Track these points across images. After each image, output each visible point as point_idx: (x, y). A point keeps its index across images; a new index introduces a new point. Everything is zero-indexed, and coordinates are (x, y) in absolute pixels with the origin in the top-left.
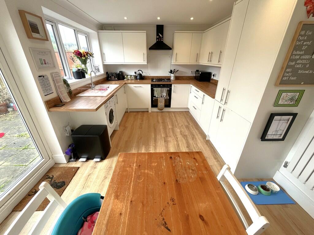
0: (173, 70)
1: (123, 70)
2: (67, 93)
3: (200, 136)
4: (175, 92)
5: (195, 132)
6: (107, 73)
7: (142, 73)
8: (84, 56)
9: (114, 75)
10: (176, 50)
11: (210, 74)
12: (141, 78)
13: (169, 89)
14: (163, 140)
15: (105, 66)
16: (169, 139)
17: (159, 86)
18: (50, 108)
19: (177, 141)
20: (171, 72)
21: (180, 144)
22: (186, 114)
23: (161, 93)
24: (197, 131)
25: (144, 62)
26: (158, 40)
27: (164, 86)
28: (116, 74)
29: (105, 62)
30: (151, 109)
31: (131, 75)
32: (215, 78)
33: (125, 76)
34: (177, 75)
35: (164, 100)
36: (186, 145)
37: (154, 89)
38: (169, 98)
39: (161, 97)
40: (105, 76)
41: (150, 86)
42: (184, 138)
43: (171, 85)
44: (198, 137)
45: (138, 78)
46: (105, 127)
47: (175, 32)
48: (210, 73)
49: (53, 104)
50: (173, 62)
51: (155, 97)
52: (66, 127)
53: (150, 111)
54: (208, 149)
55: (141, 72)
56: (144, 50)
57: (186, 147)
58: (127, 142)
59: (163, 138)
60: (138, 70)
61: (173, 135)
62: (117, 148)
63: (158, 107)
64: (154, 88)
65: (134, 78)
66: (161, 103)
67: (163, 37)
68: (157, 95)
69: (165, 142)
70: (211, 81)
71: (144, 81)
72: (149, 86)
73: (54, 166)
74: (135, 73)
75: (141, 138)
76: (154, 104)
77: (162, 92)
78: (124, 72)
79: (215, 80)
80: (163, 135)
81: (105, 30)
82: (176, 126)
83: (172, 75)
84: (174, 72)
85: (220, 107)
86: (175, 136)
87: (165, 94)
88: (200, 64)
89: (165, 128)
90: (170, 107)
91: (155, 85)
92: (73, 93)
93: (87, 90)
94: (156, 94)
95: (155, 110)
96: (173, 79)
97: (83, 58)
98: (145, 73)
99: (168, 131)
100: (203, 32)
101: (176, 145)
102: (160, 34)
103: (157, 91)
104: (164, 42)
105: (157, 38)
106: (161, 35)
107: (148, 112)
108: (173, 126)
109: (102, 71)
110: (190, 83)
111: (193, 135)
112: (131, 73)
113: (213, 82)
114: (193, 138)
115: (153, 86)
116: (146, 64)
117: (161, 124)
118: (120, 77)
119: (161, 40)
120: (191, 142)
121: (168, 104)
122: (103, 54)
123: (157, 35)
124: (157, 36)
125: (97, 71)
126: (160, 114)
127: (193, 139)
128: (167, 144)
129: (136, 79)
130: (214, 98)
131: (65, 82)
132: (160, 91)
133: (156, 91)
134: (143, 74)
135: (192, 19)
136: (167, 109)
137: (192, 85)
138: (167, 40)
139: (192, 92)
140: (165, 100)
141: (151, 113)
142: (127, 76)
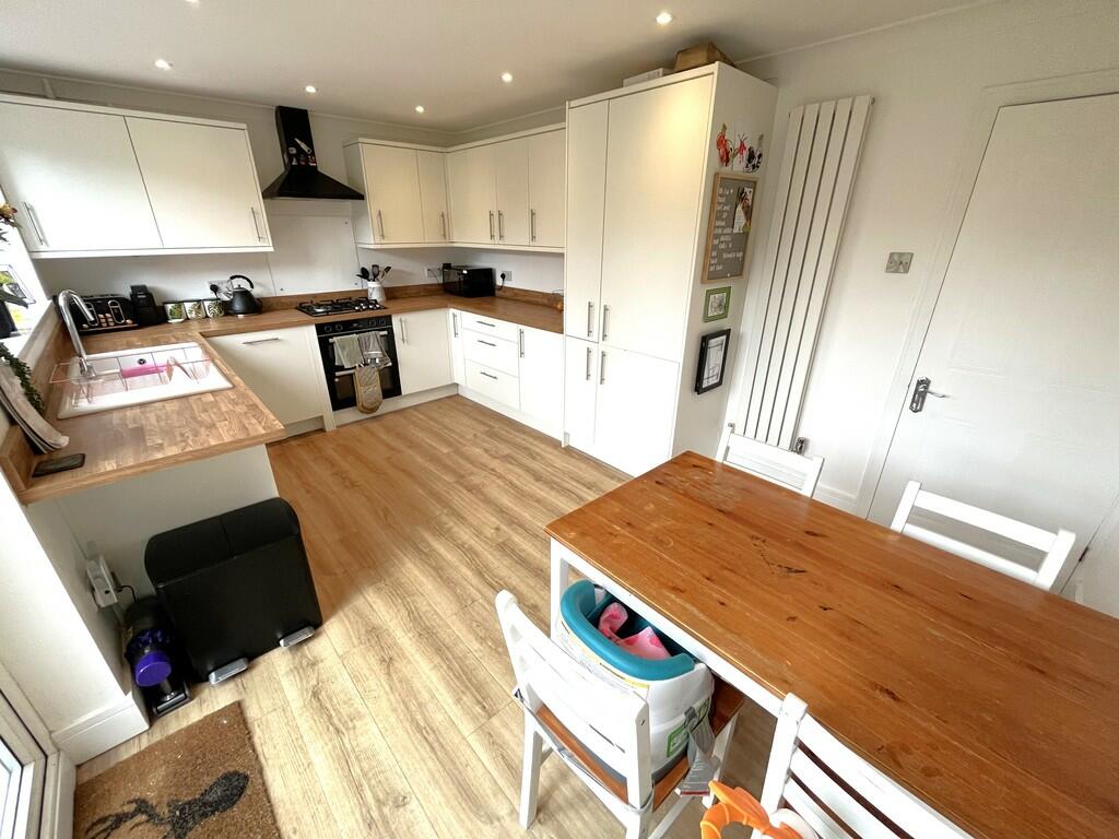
0: (369, 268)
1: (151, 281)
3: (543, 446)
4: (408, 341)
5: (520, 438)
7: (249, 288)
9: (113, 304)
10: (374, 202)
11: (489, 273)
12: (252, 307)
13: (385, 333)
14: (460, 488)
16: (476, 480)
17: (348, 327)
19: (500, 477)
20: (364, 274)
21: (515, 481)
22: (453, 401)
23: (362, 351)
24: (523, 436)
25: (259, 244)
26: (298, 161)
27: (367, 325)
28: (118, 300)
29: (43, 247)
30: (333, 419)
31: (199, 301)
32: (508, 284)
33: (169, 307)
34: (391, 283)
35: (377, 373)
36: (531, 480)
37: (331, 340)
38: (390, 364)
39: (365, 364)
41: (313, 329)
42: (511, 463)
43: (388, 319)
44: (539, 448)
45: (238, 306)
47: (361, 140)
48: (491, 269)
50: (370, 240)
51: (342, 368)
53: (330, 426)
54: (583, 466)
57: (534, 481)
59: (456, 485)
60: (232, 278)
61: (476, 466)
63: (359, 405)
64: (332, 337)
65: (214, 310)
66: (368, 387)
67: (313, 154)
68: (349, 361)
69: (470, 491)
70: (497, 292)
71: (265, 319)
72: (310, 334)
74: (214, 289)
75: (386, 512)
76: (342, 393)
77: (363, 346)
79: (513, 289)
80: (448, 478)
82: (461, 443)
83: (372, 285)
84: (375, 276)
85: (589, 351)
86: (483, 467)
87: (376, 352)
88: (456, 245)
89: (435, 459)
90: (400, 394)
91: (333, 324)
94: (342, 358)
95: (349, 415)
96: (381, 300)
98: (261, 285)
99: (450, 463)
100: (444, 150)
102: (298, 141)
103: (345, 347)
104: (319, 169)
105: (291, 156)
106: (303, 146)
107: (322, 430)
108: (449, 444)
110: (446, 307)
111: (526, 449)
113: (508, 294)
114: (533, 455)
115: (324, 332)
116: (271, 249)
117: (410, 452)
118: (146, 310)
119: (307, 161)
120: (535, 465)
121: (391, 384)
123: (291, 141)
124: (289, 146)
126: (374, 426)
127: (534, 459)
128: (482, 493)
129: (227, 314)
130: (561, 331)
132: (356, 343)
133: (343, 348)
134: (257, 292)
135: (421, 109)
136: (391, 405)
137: (452, 311)
138: (329, 162)
139: (459, 331)
140: (381, 373)
141: (337, 432)
142: (180, 303)
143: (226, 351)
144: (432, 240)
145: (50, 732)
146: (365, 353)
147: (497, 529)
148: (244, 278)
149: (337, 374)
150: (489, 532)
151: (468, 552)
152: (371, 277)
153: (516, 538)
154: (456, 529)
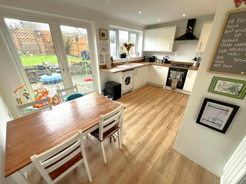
1: (156, 55)
2: (111, 64)
4: (190, 77)
6: (144, 57)
8: (128, 46)
12: (166, 62)
13: (184, 73)
15: (144, 52)
16: (157, 107)
17: (175, 70)
18: (100, 69)
19: (161, 111)
20: (195, 59)
25: (169, 50)
26: (187, 32)
27: (180, 70)
28: (149, 58)
29: (144, 50)
30: (165, 87)
31: (159, 60)
38: (182, 81)
39: (175, 79)
40: (143, 59)
43: (187, 70)
45: (164, 62)
47: (204, 23)
49: (102, 67)
50: (197, 50)
51: (170, 78)
52: (105, 79)
55: (167, 58)
59: (153, 105)
60: (166, 56)
63: (171, 87)
64: (171, 71)
65: (161, 62)
66: (174, 84)
68: (172, 77)
69: (152, 107)
72: (167, 69)
74: (163, 58)
75: (140, 100)
76: (169, 83)
77: (177, 75)
78: (156, 57)
80: (155, 104)
81: (150, 29)
82: (173, 103)
83: (195, 62)
86: (164, 107)
87: (179, 77)
89: (162, 101)
90: (182, 89)
91: (173, 68)
92: (114, 65)
93: (123, 64)
95: (169, 88)
96: (195, 66)
97: (127, 47)
98: (172, 58)
99: (162, 103)
102: (190, 27)
103: (173, 73)
105: (186, 31)
106: (191, 28)
107: (163, 88)
108: (171, 102)
109: (140, 55)
112: (161, 57)
115: (170, 69)
116: (171, 51)
117: (163, 98)
118: (153, 60)
119: (190, 31)
120: (172, 116)
121: (180, 86)
122: (144, 44)
123: (188, 27)
124: (187, 28)
125: (137, 55)
127: (176, 115)
131: (112, 58)
132: (175, 73)
134: (168, 60)
136: (179, 90)
138: (196, 32)
140: (178, 82)
142: (157, 59)
143: (153, 68)
146: (176, 76)
147: (140, 113)
149: (169, 78)
152: (197, 60)
153: (138, 116)
154: (138, 108)
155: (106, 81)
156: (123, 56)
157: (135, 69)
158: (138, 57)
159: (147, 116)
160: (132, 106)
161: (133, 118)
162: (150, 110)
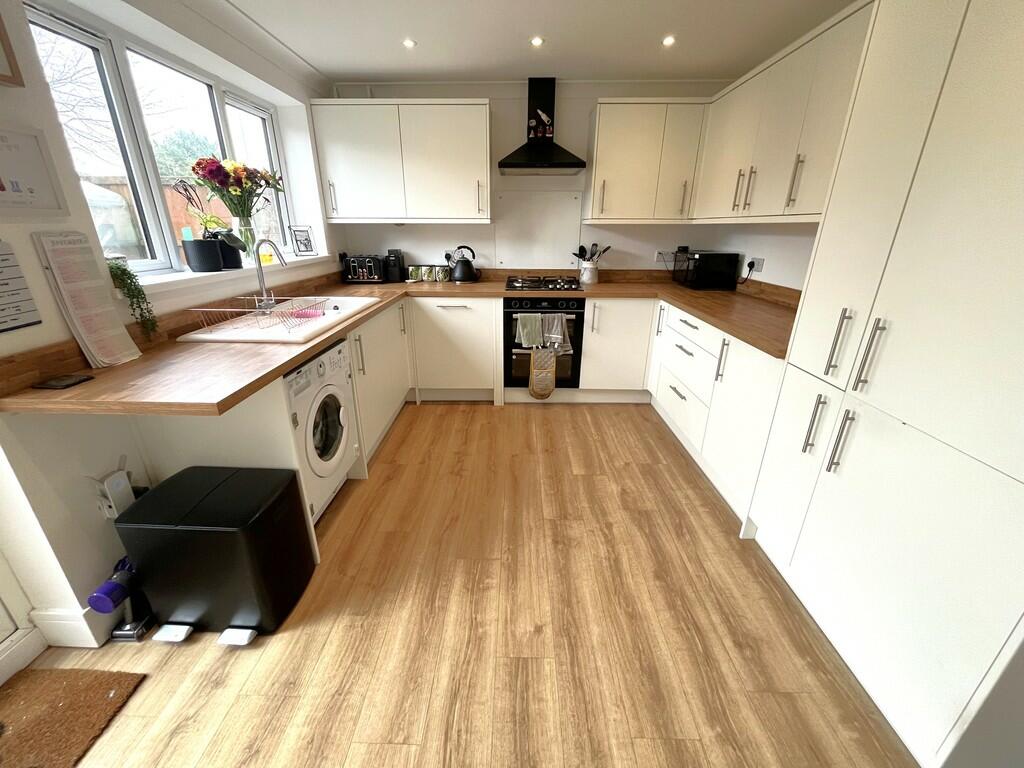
0: (588, 246)
1: (405, 246)
2: (128, 327)
3: (708, 520)
4: (598, 330)
5: (684, 496)
6: (343, 257)
7: (471, 259)
8: (238, 182)
9: (369, 262)
10: (601, 172)
11: (734, 260)
12: (468, 276)
13: (573, 317)
14: (549, 533)
15: (335, 231)
16: (576, 530)
17: (534, 305)
19: (610, 542)
20: (582, 253)
21: (624, 559)
22: (640, 413)
23: (543, 333)
24: (690, 492)
25: (478, 216)
26: (535, 134)
27: (554, 305)
28: (375, 259)
29: (334, 215)
30: (501, 394)
31: (432, 266)
32: (756, 276)
33: (411, 269)
34: (604, 265)
35: (554, 359)
36: (649, 566)
37: (514, 316)
38: (572, 352)
39: (543, 347)
40: (335, 268)
41: (500, 302)
42: (641, 528)
43: (580, 303)
44: (701, 522)
45: (457, 274)
46: (290, 480)
47: (600, 100)
48: (737, 255)
50: (591, 215)
51: (519, 346)
52: (102, 481)
53: (499, 401)
54: (755, 590)
55: (468, 255)
56: (481, 171)
57: (650, 575)
58: (390, 537)
59: (547, 526)
60: (459, 248)
61: (592, 509)
62: (342, 572)
63: (530, 387)
64: (517, 313)
65: (441, 276)
66: (543, 371)
67: (552, 124)
68: (528, 340)
69: (556, 542)
70: (740, 287)
71: (479, 287)
72: (498, 306)
73: (34, 667)
74: (448, 257)
76: (516, 372)
77: (545, 327)
78: (407, 253)
79: (761, 283)
80: (548, 512)
82: (601, 467)
83: (586, 265)
84: (593, 255)
85: (821, 402)
86: (600, 513)
87: (556, 336)
88: (694, 222)
89: (556, 477)
90: (578, 387)
91: (521, 300)
92: (162, 327)
94: (522, 336)
95: (519, 395)
96: (589, 282)
97: (235, 191)
98: (485, 256)
99: (567, 490)
100: (709, 100)
101: (605, 563)
102: (540, 112)
103: (529, 325)
104: (555, 141)
105: (530, 129)
106: (544, 117)
107: (492, 402)
108: (588, 462)
109: (321, 249)
110: (655, 296)
111: (680, 514)
112: (432, 256)
113: (752, 290)
114: (681, 528)
115: (511, 307)
116: (488, 222)
117: (541, 457)
118: (393, 270)
119: (545, 132)
120: (671, 546)
121: (569, 374)
122: (326, 186)
123: (532, 115)
124: (529, 119)
125: (303, 248)
126: (536, 413)
127: (680, 535)
128: (567, 557)
129: (450, 280)
131: (121, 277)
132: (539, 324)
133: (524, 326)
134: (477, 263)
135: (669, 41)
136: (564, 395)
137: (663, 303)
138: (566, 136)
139: (663, 328)
140: (559, 361)
141: (502, 408)
142: (418, 267)
143: (422, 311)
144: (666, 216)
145: (33, 609)
146: (546, 335)
147: (539, 630)
148: (468, 248)
149: (514, 351)
150: (525, 626)
151: (475, 640)
152: (588, 256)
153: (549, 666)
154: (493, 593)
155: (120, 490)
156: (218, 253)
157: (351, 336)
158: (307, 257)
159: (595, 629)
160: (446, 599)
161: (541, 714)
162: (564, 573)
